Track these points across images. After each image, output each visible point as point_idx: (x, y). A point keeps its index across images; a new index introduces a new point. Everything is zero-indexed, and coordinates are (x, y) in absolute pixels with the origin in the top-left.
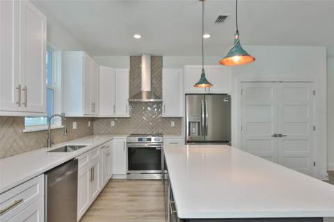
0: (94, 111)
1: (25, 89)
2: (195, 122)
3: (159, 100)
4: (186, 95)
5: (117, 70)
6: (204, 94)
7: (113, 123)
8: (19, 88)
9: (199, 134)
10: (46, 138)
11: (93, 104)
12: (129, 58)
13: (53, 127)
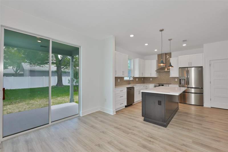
0: (142, 75)
1: (124, 72)
2: (183, 79)
3: (169, 71)
4: (179, 68)
5: (152, 61)
6: (187, 67)
7: (151, 79)
8: (123, 72)
9: (185, 84)
10: (129, 82)
11: (142, 73)
12: (157, 55)
13: (130, 80)
